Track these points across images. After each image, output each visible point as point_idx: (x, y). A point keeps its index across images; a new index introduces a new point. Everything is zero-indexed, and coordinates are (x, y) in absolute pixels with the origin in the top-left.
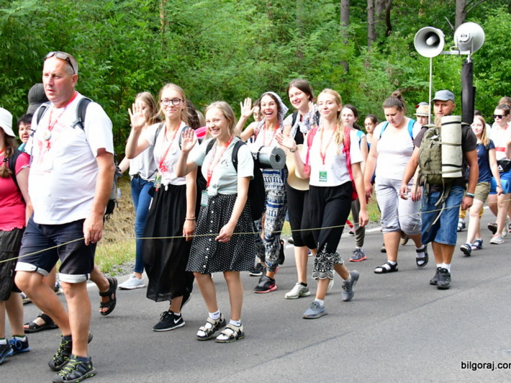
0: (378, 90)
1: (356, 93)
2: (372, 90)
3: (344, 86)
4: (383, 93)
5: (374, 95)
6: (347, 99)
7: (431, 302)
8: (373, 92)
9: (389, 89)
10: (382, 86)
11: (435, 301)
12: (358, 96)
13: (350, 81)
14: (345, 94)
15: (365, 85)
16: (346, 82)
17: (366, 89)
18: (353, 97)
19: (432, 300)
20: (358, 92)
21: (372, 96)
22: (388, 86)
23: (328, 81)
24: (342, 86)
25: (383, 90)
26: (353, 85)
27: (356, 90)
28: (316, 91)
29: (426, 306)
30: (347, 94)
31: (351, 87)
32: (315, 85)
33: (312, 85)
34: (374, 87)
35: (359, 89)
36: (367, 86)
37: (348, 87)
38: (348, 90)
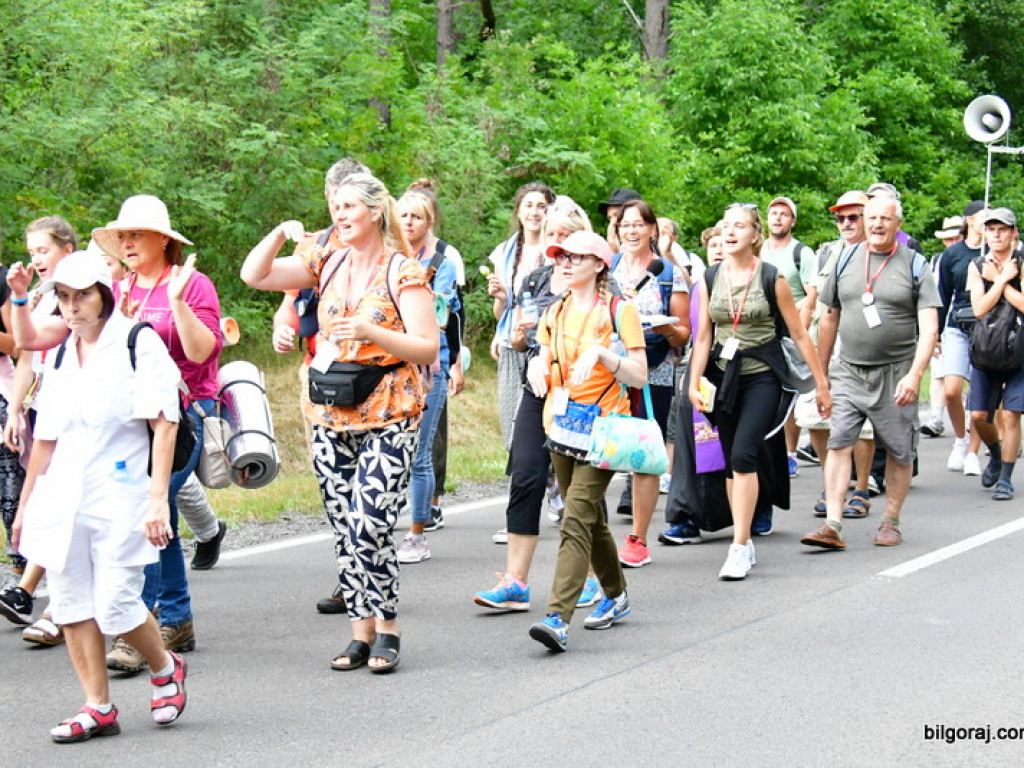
0: (460, 170)
2: (445, 169)
3: (380, 159)
4: (473, 177)
5: (452, 182)
7: (577, 689)
8: (448, 176)
9: (488, 168)
10: (469, 161)
11: (585, 686)
13: (395, 148)
15: (430, 157)
16: (382, 151)
17: (431, 168)
19: (580, 684)
20: (411, 174)
21: (446, 185)
22: (484, 162)
23: (338, 147)
24: (375, 160)
25: (472, 171)
26: (401, 158)
27: (406, 169)
28: (308, 170)
29: (565, 699)
31: (396, 162)
32: (308, 157)
33: (300, 155)
34: (451, 164)
35: (416, 167)
36: (433, 161)
37: (388, 162)
38: (389, 169)
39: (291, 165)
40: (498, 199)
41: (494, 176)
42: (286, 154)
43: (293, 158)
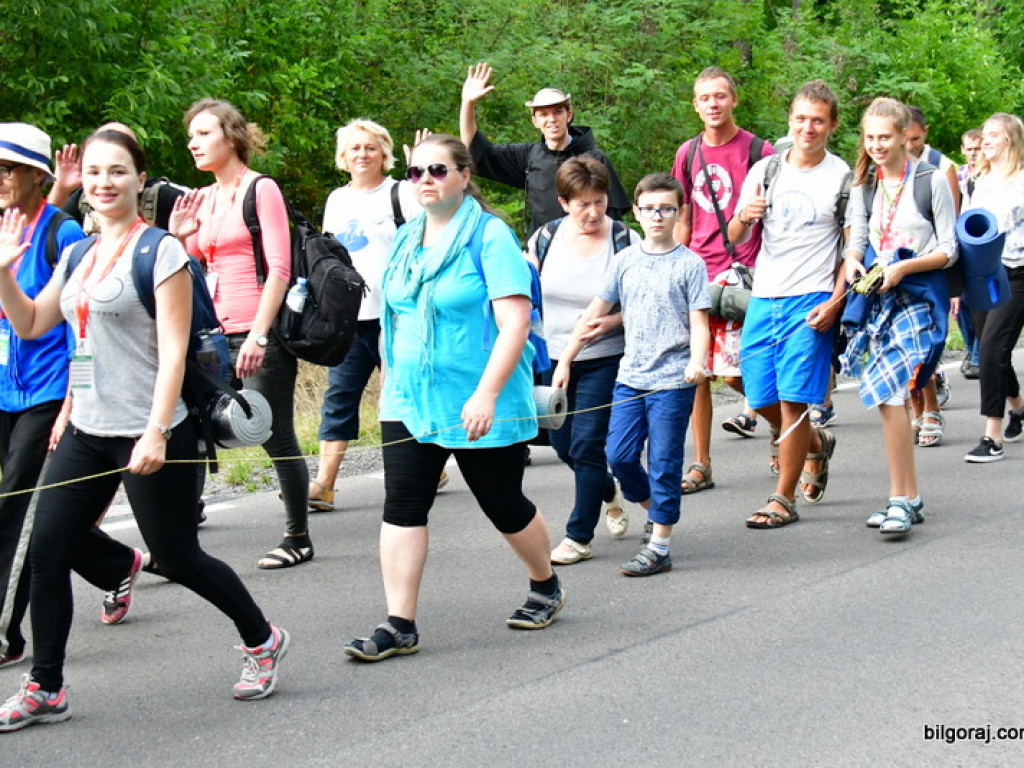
1: (766, 108)
3: (743, 92)
6: (747, 120)
11: (923, 542)
12: (772, 113)
13: (755, 82)
14: (743, 111)
15: (786, 90)
16: (745, 85)
18: (761, 116)
20: (770, 105)
26: (761, 91)
27: (765, 100)
28: (682, 102)
29: (907, 554)
30: (749, 109)
31: (757, 95)
32: (680, 91)
33: (674, 90)
35: (774, 99)
36: (789, 93)
37: (750, 94)
38: (750, 101)
39: (666, 98)
40: (846, 125)
41: (843, 106)
42: (662, 88)
43: (669, 92)
